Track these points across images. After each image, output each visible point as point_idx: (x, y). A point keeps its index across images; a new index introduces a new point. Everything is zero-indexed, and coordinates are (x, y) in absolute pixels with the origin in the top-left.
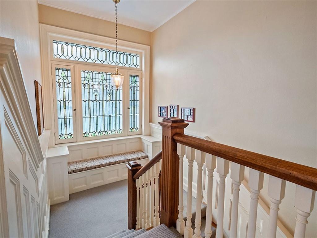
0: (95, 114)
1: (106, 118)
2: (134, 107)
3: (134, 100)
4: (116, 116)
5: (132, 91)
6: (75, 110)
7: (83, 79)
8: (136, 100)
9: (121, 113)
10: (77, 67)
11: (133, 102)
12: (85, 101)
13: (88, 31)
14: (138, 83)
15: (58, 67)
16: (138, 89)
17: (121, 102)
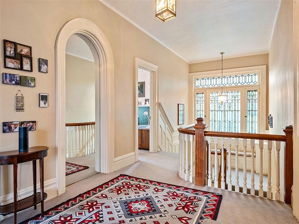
0: (219, 120)
1: (226, 123)
2: (252, 116)
3: (252, 110)
4: (235, 122)
5: (251, 103)
6: (205, 116)
7: (211, 98)
8: (254, 109)
9: (239, 120)
10: (208, 91)
11: (251, 112)
12: (212, 111)
13: (215, 69)
14: (257, 96)
15: (198, 93)
16: (257, 101)
17: (239, 112)
